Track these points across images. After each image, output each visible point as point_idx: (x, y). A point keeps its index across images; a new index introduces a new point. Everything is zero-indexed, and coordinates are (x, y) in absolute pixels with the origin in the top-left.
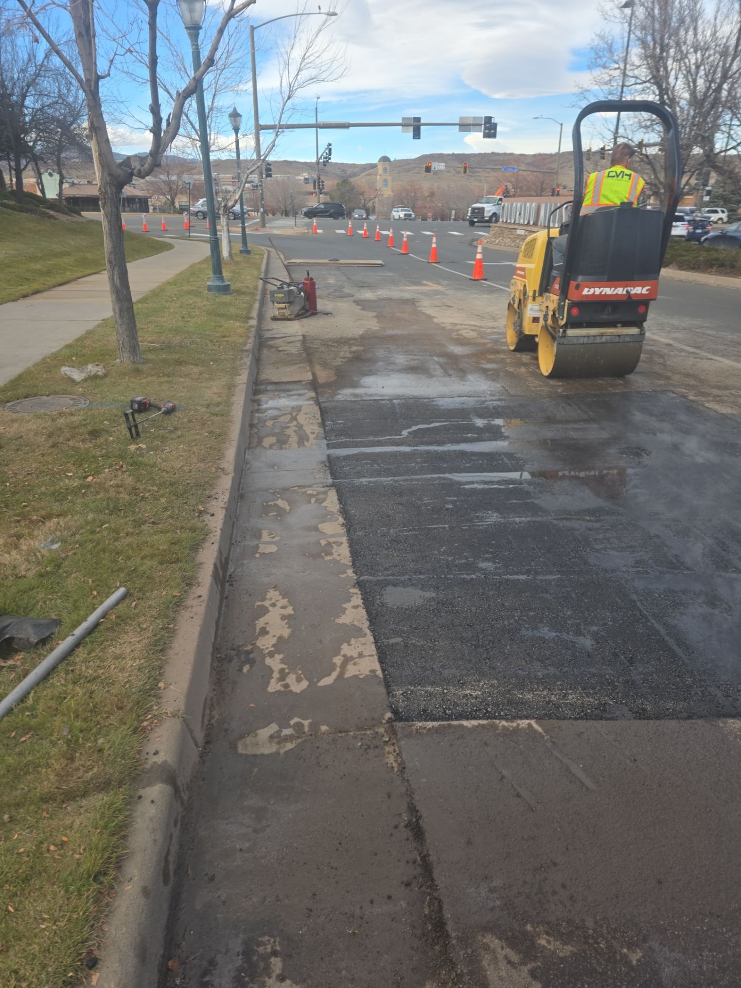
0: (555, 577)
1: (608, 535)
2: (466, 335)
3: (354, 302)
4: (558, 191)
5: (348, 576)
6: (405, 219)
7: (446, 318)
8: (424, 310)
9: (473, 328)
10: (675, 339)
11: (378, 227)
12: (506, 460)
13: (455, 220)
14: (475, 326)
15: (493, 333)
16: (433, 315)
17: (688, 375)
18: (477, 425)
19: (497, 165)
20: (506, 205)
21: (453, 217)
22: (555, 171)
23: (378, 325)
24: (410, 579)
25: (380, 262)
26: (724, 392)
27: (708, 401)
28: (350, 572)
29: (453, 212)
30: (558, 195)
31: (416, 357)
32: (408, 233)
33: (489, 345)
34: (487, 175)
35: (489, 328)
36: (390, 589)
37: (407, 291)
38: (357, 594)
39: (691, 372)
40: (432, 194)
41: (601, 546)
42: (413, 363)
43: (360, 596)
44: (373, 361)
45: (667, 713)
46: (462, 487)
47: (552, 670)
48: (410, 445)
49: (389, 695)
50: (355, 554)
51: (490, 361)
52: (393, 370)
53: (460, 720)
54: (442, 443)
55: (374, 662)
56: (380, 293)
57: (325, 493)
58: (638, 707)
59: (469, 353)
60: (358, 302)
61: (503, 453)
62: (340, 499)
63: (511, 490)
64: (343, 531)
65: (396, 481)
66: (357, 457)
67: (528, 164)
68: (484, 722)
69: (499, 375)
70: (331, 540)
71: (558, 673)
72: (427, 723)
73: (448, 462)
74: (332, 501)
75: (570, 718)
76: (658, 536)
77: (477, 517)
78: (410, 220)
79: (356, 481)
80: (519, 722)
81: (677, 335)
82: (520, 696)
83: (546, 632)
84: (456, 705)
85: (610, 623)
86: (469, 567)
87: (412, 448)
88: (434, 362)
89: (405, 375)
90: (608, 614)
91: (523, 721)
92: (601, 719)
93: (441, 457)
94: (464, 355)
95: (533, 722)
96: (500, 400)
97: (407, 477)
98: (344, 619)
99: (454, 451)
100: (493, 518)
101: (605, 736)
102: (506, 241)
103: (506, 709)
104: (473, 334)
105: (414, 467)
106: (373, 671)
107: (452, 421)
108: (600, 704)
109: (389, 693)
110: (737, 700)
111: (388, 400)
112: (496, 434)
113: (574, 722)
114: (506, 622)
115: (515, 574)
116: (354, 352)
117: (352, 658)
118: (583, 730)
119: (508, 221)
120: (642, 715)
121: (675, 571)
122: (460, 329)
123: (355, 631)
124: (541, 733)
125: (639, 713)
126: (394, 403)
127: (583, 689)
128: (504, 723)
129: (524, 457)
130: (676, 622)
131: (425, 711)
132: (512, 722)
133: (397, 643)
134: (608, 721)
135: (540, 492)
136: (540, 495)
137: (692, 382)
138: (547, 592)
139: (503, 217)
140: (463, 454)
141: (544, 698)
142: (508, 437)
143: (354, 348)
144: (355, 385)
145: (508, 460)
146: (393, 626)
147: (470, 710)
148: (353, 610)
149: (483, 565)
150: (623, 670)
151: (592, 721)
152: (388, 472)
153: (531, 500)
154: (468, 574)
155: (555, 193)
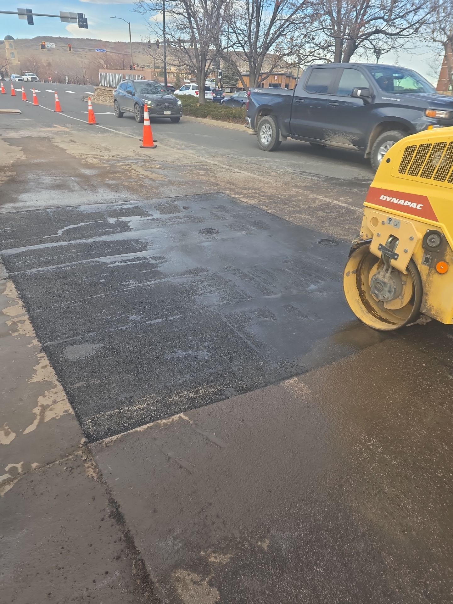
0: (178, 316)
1: (204, 284)
2: (91, 161)
3: (3, 139)
4: (134, 68)
5: (34, 345)
6: (32, 81)
7: (75, 150)
8: (57, 144)
9: (95, 156)
10: (218, 161)
11: (12, 86)
12: (134, 244)
13: (69, 83)
14: (96, 155)
15: (109, 160)
16: (65, 148)
17: (229, 183)
18: (111, 222)
19: (91, 47)
20: (102, 74)
21: (67, 81)
22: (130, 54)
23: (24, 156)
24: (82, 338)
25: (18, 111)
26: (248, 192)
27: (242, 197)
28: (35, 342)
29: (67, 77)
30: (134, 69)
31: (58, 178)
32: (36, 91)
33: (108, 168)
34: (86, 54)
35: (106, 156)
36: (69, 348)
37: (43, 132)
38: (43, 357)
39: (230, 181)
40: (49, 65)
41: (201, 292)
42: (57, 182)
43: (47, 358)
44: (25, 182)
45: (254, 386)
46: (108, 266)
47: (187, 377)
48: (65, 241)
49: (81, 425)
50: (37, 328)
51: (111, 179)
52: (42, 188)
53: (135, 428)
54: (89, 237)
55: (66, 404)
56: (21, 133)
57: (4, 284)
58: (239, 387)
59: (96, 174)
60: (6, 140)
61: (131, 240)
62: (17, 288)
63: (141, 264)
64: (24, 311)
65: (60, 268)
66: (25, 254)
67: (112, 48)
68: (151, 424)
69: (119, 188)
70: (15, 320)
71: (191, 378)
72: (113, 437)
73: (95, 250)
74: (11, 290)
75: (203, 405)
76: (231, 281)
77: (122, 285)
78: (36, 82)
79: (29, 272)
80: (173, 417)
81: (218, 159)
82: (171, 400)
83: (180, 353)
84: (130, 418)
85: (215, 338)
86: (124, 321)
87: (68, 243)
88: (72, 181)
89: (53, 191)
90: (213, 333)
91: (176, 416)
92: (221, 400)
93: (91, 247)
94: (93, 175)
95: (181, 415)
96: (123, 204)
97: (67, 264)
98: (36, 379)
99: (99, 242)
100: (133, 284)
101: (224, 410)
102: (106, 98)
103: (164, 411)
104: (96, 161)
105: (71, 256)
106: (66, 411)
107: (93, 221)
108: (218, 391)
109: (81, 424)
110: (287, 368)
111: (43, 209)
112: (125, 227)
113: (206, 407)
114: (154, 353)
115: (154, 319)
116: (9, 176)
117: (48, 406)
118: (212, 411)
119: (106, 85)
120: (242, 391)
121: (243, 300)
122: (87, 158)
123: (49, 385)
124: (188, 421)
125: (240, 390)
126: (48, 212)
127: (207, 384)
128: (164, 421)
129: (145, 241)
130: (249, 330)
131: (109, 429)
132: (169, 419)
133: (82, 386)
134: (225, 401)
135: (160, 263)
136: (160, 265)
137: (232, 187)
138: (176, 327)
139: (101, 82)
140: (105, 243)
141: (186, 397)
142: (133, 229)
143: (9, 174)
144: (14, 200)
145: (136, 244)
146: (76, 375)
147: (140, 419)
148: (43, 370)
149: (132, 318)
150: (227, 366)
151: (216, 403)
152: (52, 263)
153: (155, 269)
154: (124, 326)
155: (132, 68)
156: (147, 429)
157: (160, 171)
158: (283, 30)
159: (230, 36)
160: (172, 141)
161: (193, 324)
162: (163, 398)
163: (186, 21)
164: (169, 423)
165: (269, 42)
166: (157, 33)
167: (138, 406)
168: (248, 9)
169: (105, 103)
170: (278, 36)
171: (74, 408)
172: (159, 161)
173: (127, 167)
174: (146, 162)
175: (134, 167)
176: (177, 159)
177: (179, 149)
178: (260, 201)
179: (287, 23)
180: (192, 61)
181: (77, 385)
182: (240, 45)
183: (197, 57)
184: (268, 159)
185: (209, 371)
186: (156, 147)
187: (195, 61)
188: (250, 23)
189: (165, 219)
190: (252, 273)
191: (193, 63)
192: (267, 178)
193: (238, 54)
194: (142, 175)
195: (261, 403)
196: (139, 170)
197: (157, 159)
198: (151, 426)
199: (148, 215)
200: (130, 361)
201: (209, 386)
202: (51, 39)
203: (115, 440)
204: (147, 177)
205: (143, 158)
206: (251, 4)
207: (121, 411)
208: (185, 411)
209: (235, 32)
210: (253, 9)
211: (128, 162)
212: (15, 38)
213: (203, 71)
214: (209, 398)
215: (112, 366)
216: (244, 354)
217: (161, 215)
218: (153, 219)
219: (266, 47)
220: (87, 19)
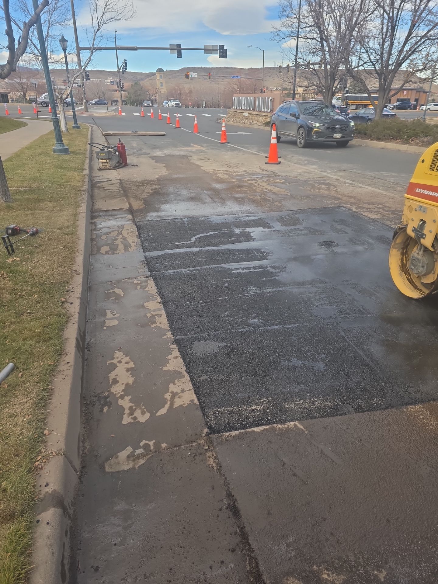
0: (295, 325)
1: (321, 296)
2: (222, 176)
3: (150, 157)
4: (264, 91)
5: (168, 337)
6: (175, 107)
7: (208, 167)
8: (195, 162)
9: (225, 172)
10: (340, 176)
11: (160, 111)
12: (256, 253)
13: (206, 107)
14: (226, 171)
15: (237, 175)
16: (200, 165)
17: (350, 197)
18: (236, 232)
19: (227, 74)
20: (236, 98)
21: (204, 106)
22: (262, 78)
23: (166, 172)
24: (208, 335)
25: (164, 133)
26: (371, 206)
27: (364, 212)
28: (169, 334)
29: (204, 102)
30: (264, 92)
31: (193, 191)
32: (179, 115)
33: (236, 183)
34: (222, 80)
35: (235, 172)
36: (196, 343)
37: (182, 151)
38: (175, 348)
39: (352, 195)
40: (191, 92)
41: (319, 303)
42: (193, 195)
43: (177, 350)
44: (167, 194)
45: (374, 407)
46: (232, 272)
47: (303, 386)
48: (196, 247)
49: (204, 416)
50: (171, 322)
51: (238, 192)
52: (180, 200)
53: (252, 428)
54: (216, 245)
55: (192, 394)
56: (166, 152)
57: (146, 282)
58: (357, 405)
59: (225, 188)
60: (152, 158)
61: (254, 249)
62: (156, 285)
63: (262, 272)
64: (161, 306)
65: (192, 271)
66: (164, 257)
67: (246, 74)
68: (267, 427)
69: (244, 201)
70: (154, 313)
71: (307, 388)
72: (232, 433)
73: (222, 256)
74: (151, 287)
75: (318, 417)
76: (350, 295)
77: (244, 290)
78: (179, 107)
79: (166, 272)
80: (289, 424)
81: (341, 174)
82: (287, 406)
83: (296, 362)
84: (248, 417)
85: (332, 352)
86: (244, 323)
87: (199, 249)
88: (205, 194)
89: (188, 203)
90: (330, 346)
91: (291, 423)
92: (337, 415)
93: (218, 253)
94: (222, 189)
95: (297, 423)
96: (248, 216)
97: (197, 268)
98: (169, 367)
99: (225, 249)
100: (254, 290)
101: (340, 426)
102: (237, 120)
103: (279, 416)
104: (226, 176)
105: (201, 261)
106: (192, 401)
107: (221, 231)
108: (334, 405)
109: (204, 415)
110: (411, 393)
111: (180, 219)
112: (248, 237)
113: (321, 420)
114: (271, 358)
115: (272, 325)
116: (154, 189)
117: (177, 393)
118: (328, 424)
119: (238, 108)
120: (359, 410)
121: (363, 316)
122: (218, 173)
123: (176, 375)
124: (302, 430)
125: (358, 409)
126: (184, 221)
127: (323, 397)
128: (279, 426)
129: (266, 251)
130: (368, 347)
131: (229, 424)
132: (284, 425)
133: (206, 380)
134: (341, 416)
135: (279, 272)
136: (279, 274)
137: (353, 201)
138: (292, 335)
139: (234, 105)
140: (230, 251)
141: (301, 405)
142: (255, 239)
143: (154, 187)
144: (157, 210)
145: (257, 253)
146: (201, 368)
147: (257, 420)
148: (174, 360)
149: (252, 321)
150: (344, 381)
151: (332, 418)
152: (185, 266)
153: (274, 278)
154: (244, 328)
155: (263, 92)
156: (263, 431)
157: (282, 185)
158: (418, 46)
159: (361, 56)
160: (296, 157)
161: (310, 334)
162: (279, 403)
163: (319, 45)
164: (284, 429)
165: (403, 59)
166: (290, 59)
167: (255, 407)
168: (382, 29)
169: (236, 124)
170: (413, 53)
171: (199, 399)
172: (282, 176)
173: (252, 182)
174: (270, 177)
175: (259, 181)
176: (300, 175)
177: (302, 165)
178: (384, 215)
179: (423, 40)
180: (320, 82)
181: (202, 378)
182: (371, 64)
183: (326, 78)
184: (394, 174)
185: (325, 384)
186: (280, 163)
187: (323, 82)
188: (384, 42)
189: (286, 231)
190: (372, 289)
191: (321, 83)
192: (393, 193)
193: (368, 72)
194: (266, 189)
195: (381, 425)
196: (264, 184)
197: (280, 174)
198: (267, 429)
199: (270, 227)
200: (249, 362)
201: (325, 399)
202: (194, 69)
203: (234, 436)
204: (271, 191)
205: (267, 173)
206: (385, 24)
207: (240, 409)
208: (300, 420)
209: (367, 52)
210: (387, 29)
211: (254, 178)
212: (165, 70)
213: (331, 91)
214: (325, 411)
215: (233, 365)
216: (363, 372)
217: (282, 227)
218: (275, 231)
219: (399, 64)
220: (227, 50)
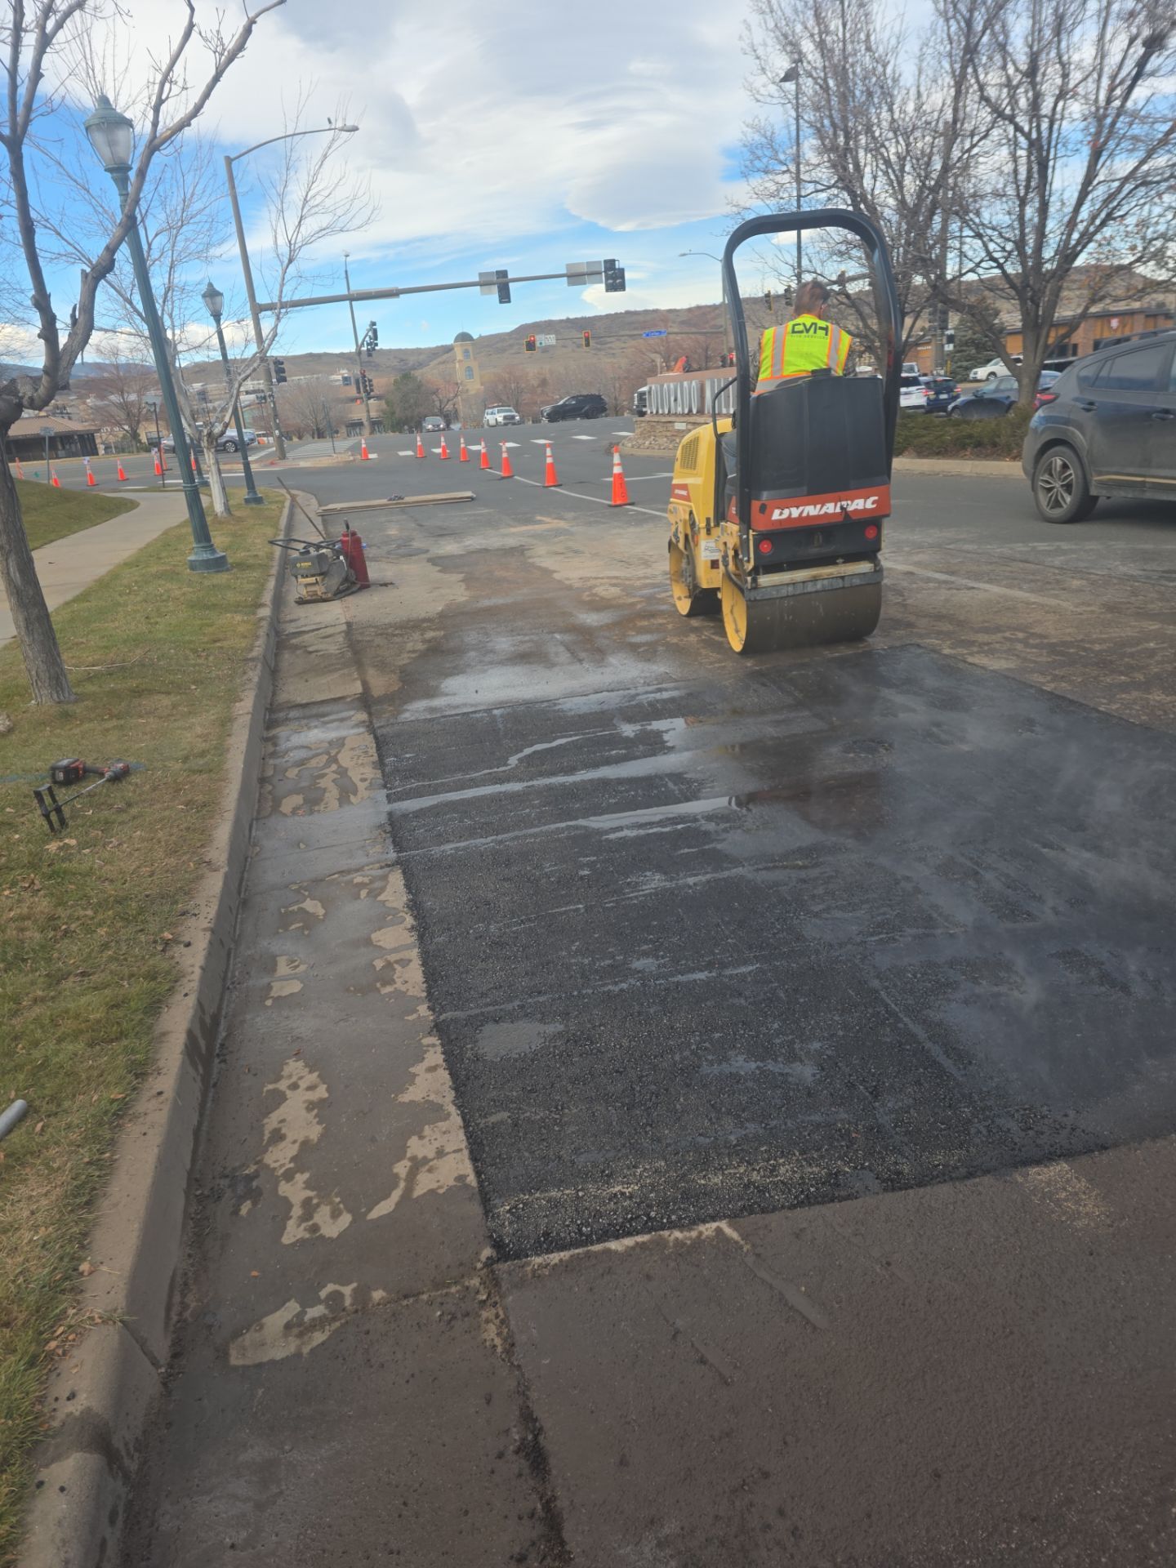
0: (751, 968)
1: (831, 887)
2: (604, 593)
3: (429, 560)
4: (731, 360)
5: (418, 1018)
6: (505, 425)
7: (573, 571)
8: (539, 562)
9: (615, 581)
10: (919, 564)
12: (671, 785)
14: (616, 577)
16: (552, 568)
17: (940, 617)
18: (626, 734)
23: (466, 594)
24: (522, 1007)
25: (468, 494)
26: (994, 637)
28: (423, 1010)
30: (731, 364)
31: (527, 638)
32: (510, 445)
33: (639, 606)
34: (623, 345)
35: (636, 577)
36: (489, 1028)
37: (511, 535)
38: (434, 1046)
41: (821, 907)
42: (524, 648)
43: (439, 1049)
45: (935, 1173)
46: (605, 837)
47: (752, 1128)
48: (521, 780)
49: (487, 1216)
50: (431, 977)
51: (641, 631)
52: (491, 663)
53: (605, 1241)
54: (571, 770)
55: (463, 1160)
57: (384, 878)
58: (889, 1170)
59: (609, 622)
60: (434, 561)
61: (667, 775)
62: (408, 886)
63: (680, 833)
64: (412, 939)
65: (501, 842)
66: (436, 812)
68: (644, 1238)
69: (656, 652)
70: (393, 957)
71: (761, 1131)
72: (551, 1256)
73: (582, 799)
74: (395, 890)
75: (783, 1207)
76: (907, 879)
77: (629, 884)
79: (436, 851)
80: (702, 1228)
82: (703, 1182)
83: (741, 1064)
84: (598, 1214)
85: (840, 1033)
86: (618, 971)
87: (526, 784)
88: (555, 643)
89: (511, 669)
90: (836, 1018)
91: (708, 1225)
92: (833, 1201)
93: (571, 792)
94: (602, 626)
95: (723, 1224)
96: (660, 690)
97: (517, 833)
98: (411, 1094)
99: (591, 781)
100: (654, 882)
101: (839, 1229)
102: (660, 442)
103: (680, 1208)
104: (615, 592)
105: (529, 815)
106: (460, 1178)
107: (586, 734)
108: (830, 1175)
109: (486, 1213)
110: (1041, 1133)
111: (485, 711)
112: (655, 745)
113: (789, 1214)
114: (677, 1058)
115: (689, 972)
116: (429, 641)
117: (426, 1160)
118: (805, 1225)
119: (660, 411)
120: (895, 1182)
121: (936, 932)
122: (595, 586)
123: (431, 1112)
124: (737, 1242)
125: (892, 1181)
126: (495, 716)
127: (802, 1152)
128: (677, 1234)
129: (699, 776)
130: (940, 1015)
131: (546, 1234)
132: (690, 1230)
133: (502, 1122)
134: (843, 1203)
135: (725, 830)
136: (725, 836)
138: (740, 994)
140: (605, 783)
141: (740, 1178)
142: (673, 748)
143: (430, 635)
144: (432, 693)
145: (675, 784)
146: (494, 1094)
147: (621, 1220)
148: (429, 1076)
149: (638, 964)
150: (863, 1110)
151: (818, 1207)
152: (487, 829)
153: (711, 846)
154: (616, 983)
155: (726, 362)
156: (633, 1248)
161: (787, 991)
162: (684, 1175)
164: (689, 1242)
167: (620, 1188)
169: (656, 454)
171: (478, 1173)
178: (1025, 660)
181: (493, 1119)
185: (812, 1118)
190: (971, 859)
192: (1057, 597)
195: (947, 1222)
198: (643, 1243)
200: (617, 1072)
201: (805, 1159)
203: (556, 1265)
207: (581, 1194)
208: (733, 1217)
214: (802, 1192)
215: (574, 1081)
216: (918, 1082)
220: (623, 269)
